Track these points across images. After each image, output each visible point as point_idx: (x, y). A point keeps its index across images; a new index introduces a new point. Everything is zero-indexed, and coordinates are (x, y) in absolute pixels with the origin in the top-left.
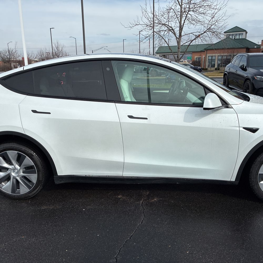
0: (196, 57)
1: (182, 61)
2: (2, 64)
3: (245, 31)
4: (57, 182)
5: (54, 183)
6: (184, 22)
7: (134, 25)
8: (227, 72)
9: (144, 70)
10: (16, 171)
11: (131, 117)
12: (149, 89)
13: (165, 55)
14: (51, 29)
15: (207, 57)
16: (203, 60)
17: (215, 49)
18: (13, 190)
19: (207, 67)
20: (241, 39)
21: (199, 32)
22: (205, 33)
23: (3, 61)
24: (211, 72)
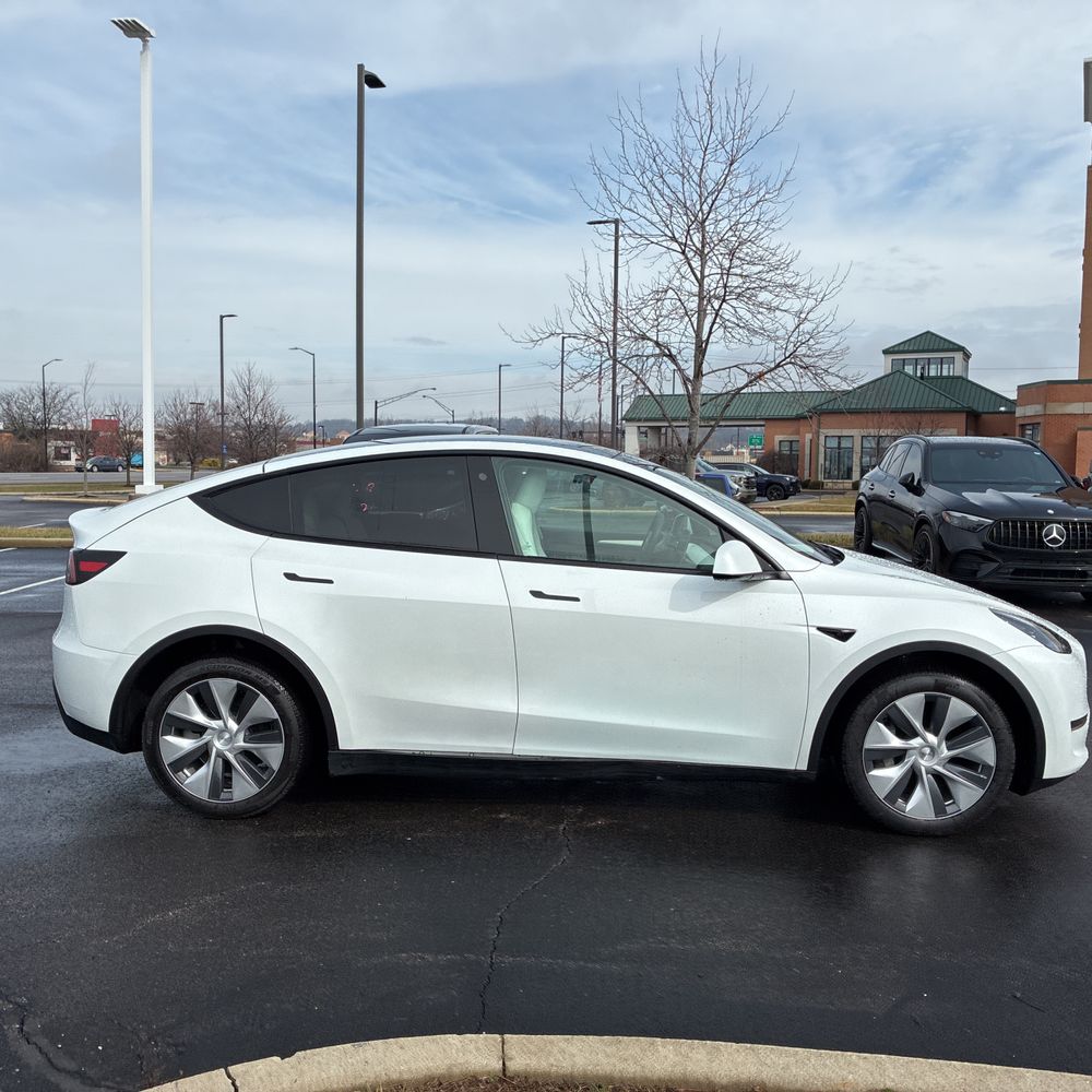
0: (780, 437)
1: (730, 453)
2: (8, 443)
3: (961, 349)
4: (335, 770)
5: (328, 771)
6: (710, 333)
7: (543, 336)
8: (864, 495)
9: (575, 481)
10: (227, 736)
11: (537, 594)
12: (589, 537)
13: (660, 428)
14: (222, 317)
15: (822, 438)
16: (807, 451)
17: (852, 412)
18: (215, 790)
19: (821, 478)
20: (948, 377)
21: (761, 364)
22: (781, 369)
23: (14, 432)
24: (836, 498)
